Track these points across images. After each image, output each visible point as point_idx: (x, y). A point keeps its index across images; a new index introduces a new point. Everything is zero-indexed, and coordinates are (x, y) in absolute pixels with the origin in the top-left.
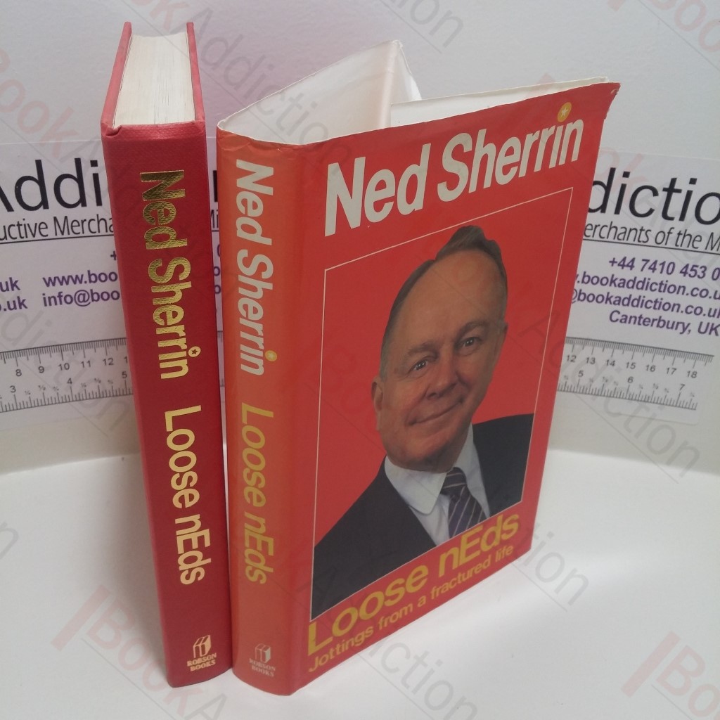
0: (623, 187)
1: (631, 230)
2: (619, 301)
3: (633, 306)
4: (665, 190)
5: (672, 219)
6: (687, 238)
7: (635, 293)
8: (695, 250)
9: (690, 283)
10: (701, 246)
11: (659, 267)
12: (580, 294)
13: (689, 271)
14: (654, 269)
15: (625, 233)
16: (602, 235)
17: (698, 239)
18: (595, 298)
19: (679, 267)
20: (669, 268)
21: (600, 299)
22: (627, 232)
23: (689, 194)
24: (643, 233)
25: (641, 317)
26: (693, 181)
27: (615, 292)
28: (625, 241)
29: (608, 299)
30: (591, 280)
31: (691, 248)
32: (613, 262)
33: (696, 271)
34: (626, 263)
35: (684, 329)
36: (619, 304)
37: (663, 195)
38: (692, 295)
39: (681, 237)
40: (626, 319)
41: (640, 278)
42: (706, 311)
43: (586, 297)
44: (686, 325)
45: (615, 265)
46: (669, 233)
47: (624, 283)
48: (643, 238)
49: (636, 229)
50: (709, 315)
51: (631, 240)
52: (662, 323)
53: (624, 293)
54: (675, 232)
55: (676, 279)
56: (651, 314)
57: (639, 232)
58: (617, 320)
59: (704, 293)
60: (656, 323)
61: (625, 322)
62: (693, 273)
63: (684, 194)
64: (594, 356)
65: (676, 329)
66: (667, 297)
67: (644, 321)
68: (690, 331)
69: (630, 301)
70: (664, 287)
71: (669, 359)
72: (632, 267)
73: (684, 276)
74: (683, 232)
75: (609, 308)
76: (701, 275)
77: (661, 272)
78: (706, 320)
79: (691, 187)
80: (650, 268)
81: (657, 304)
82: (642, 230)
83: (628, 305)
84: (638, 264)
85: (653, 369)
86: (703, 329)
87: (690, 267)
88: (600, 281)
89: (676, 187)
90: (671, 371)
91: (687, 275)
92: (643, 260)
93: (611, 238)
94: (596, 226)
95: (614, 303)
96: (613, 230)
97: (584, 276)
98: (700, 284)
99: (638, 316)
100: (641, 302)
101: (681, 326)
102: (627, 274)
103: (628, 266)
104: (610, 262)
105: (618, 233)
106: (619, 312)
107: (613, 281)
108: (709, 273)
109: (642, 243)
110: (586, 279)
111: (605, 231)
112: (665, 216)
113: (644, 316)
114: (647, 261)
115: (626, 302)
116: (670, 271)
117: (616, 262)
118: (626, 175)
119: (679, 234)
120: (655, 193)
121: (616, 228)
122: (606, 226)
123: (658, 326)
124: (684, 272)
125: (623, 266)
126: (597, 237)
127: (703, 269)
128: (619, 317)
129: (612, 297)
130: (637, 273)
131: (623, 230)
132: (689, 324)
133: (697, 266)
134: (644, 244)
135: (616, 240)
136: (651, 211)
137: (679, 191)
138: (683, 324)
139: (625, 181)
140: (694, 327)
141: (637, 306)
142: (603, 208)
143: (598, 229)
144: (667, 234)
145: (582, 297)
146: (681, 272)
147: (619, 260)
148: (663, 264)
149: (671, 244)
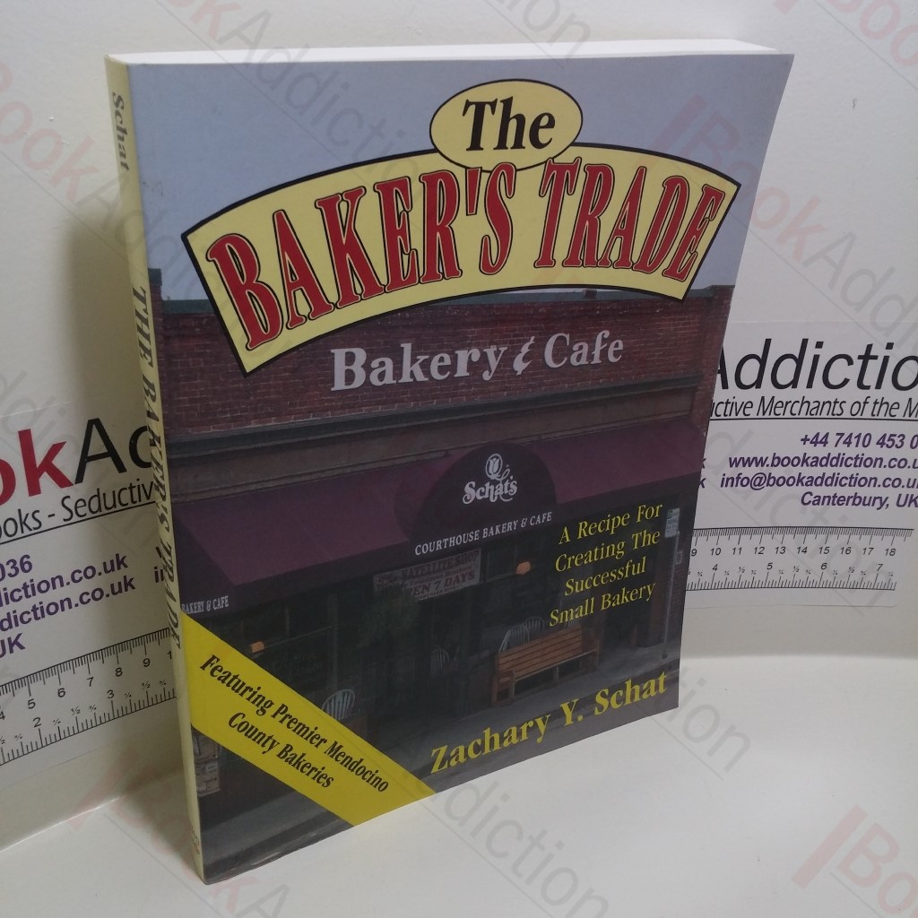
0: (816, 358)
1: (824, 403)
2: (812, 481)
3: (826, 485)
4: (860, 357)
5: (868, 388)
6: (885, 406)
7: (829, 471)
8: (893, 418)
9: (887, 454)
10: (899, 413)
11: (854, 441)
12: (770, 478)
13: (886, 441)
14: (848, 443)
15: (818, 407)
16: (793, 412)
17: (896, 406)
18: (786, 481)
19: (875, 438)
20: (865, 440)
21: (791, 481)
22: (820, 405)
23: (886, 359)
24: (838, 405)
25: (835, 496)
26: (890, 346)
27: (807, 471)
28: (818, 416)
29: (800, 480)
30: (781, 462)
31: (888, 417)
32: (805, 440)
33: (893, 441)
34: (819, 440)
35: (882, 505)
36: (811, 485)
37: (858, 364)
38: (890, 467)
39: (878, 406)
40: (819, 501)
41: (834, 454)
42: (904, 483)
43: (777, 482)
44: (883, 500)
45: (808, 443)
46: (865, 403)
47: (817, 462)
48: (837, 410)
49: (829, 402)
50: (908, 487)
51: (824, 415)
52: (858, 500)
53: (816, 472)
54: (871, 401)
55: (873, 451)
56: (847, 491)
57: (833, 405)
58: (810, 502)
59: (902, 463)
60: (851, 500)
61: (818, 504)
62: (890, 443)
63: (880, 360)
64: (784, 545)
65: (873, 505)
66: (863, 472)
67: (838, 500)
68: (888, 505)
69: (823, 480)
70: (859, 461)
71: (866, 538)
72: (825, 443)
73: (882, 447)
74: (879, 401)
75: (801, 490)
76: (899, 444)
77: (857, 446)
78: (905, 491)
79: (887, 353)
80: (844, 443)
81: (854, 481)
82: (836, 402)
83: (821, 485)
84: (832, 439)
85: (848, 551)
86: (901, 503)
87: (887, 438)
88: (791, 462)
89: (872, 354)
90: (868, 550)
91: (885, 446)
92: (838, 434)
93: (803, 414)
94: (787, 403)
95: (806, 485)
96: (806, 405)
97: (774, 458)
98: (898, 454)
99: (832, 495)
100: (835, 480)
101: (878, 501)
102: (820, 451)
103: (821, 442)
104: (802, 440)
105: (811, 408)
106: (811, 494)
107: (805, 461)
108: (907, 441)
109: (835, 417)
110: (776, 462)
111: (797, 406)
112: (861, 385)
113: (839, 495)
114: (842, 435)
115: (819, 481)
116: (866, 444)
117: (809, 440)
118: (819, 345)
119: (876, 403)
120: (850, 362)
121: (808, 402)
122: (798, 402)
123: (854, 504)
124: (881, 443)
125: (815, 443)
126: (788, 414)
127: (901, 438)
128: (812, 499)
129: (804, 477)
130: (831, 449)
131: (816, 404)
132: (887, 498)
133: (895, 435)
134: (839, 417)
135: (809, 416)
136: (846, 381)
137: (875, 358)
138: (881, 498)
139: (818, 351)
140: (892, 502)
141: (831, 485)
142: (794, 383)
143: (790, 405)
144: (862, 405)
145: (771, 481)
146: (878, 443)
147: (811, 437)
148: (859, 436)
149: (867, 414)
